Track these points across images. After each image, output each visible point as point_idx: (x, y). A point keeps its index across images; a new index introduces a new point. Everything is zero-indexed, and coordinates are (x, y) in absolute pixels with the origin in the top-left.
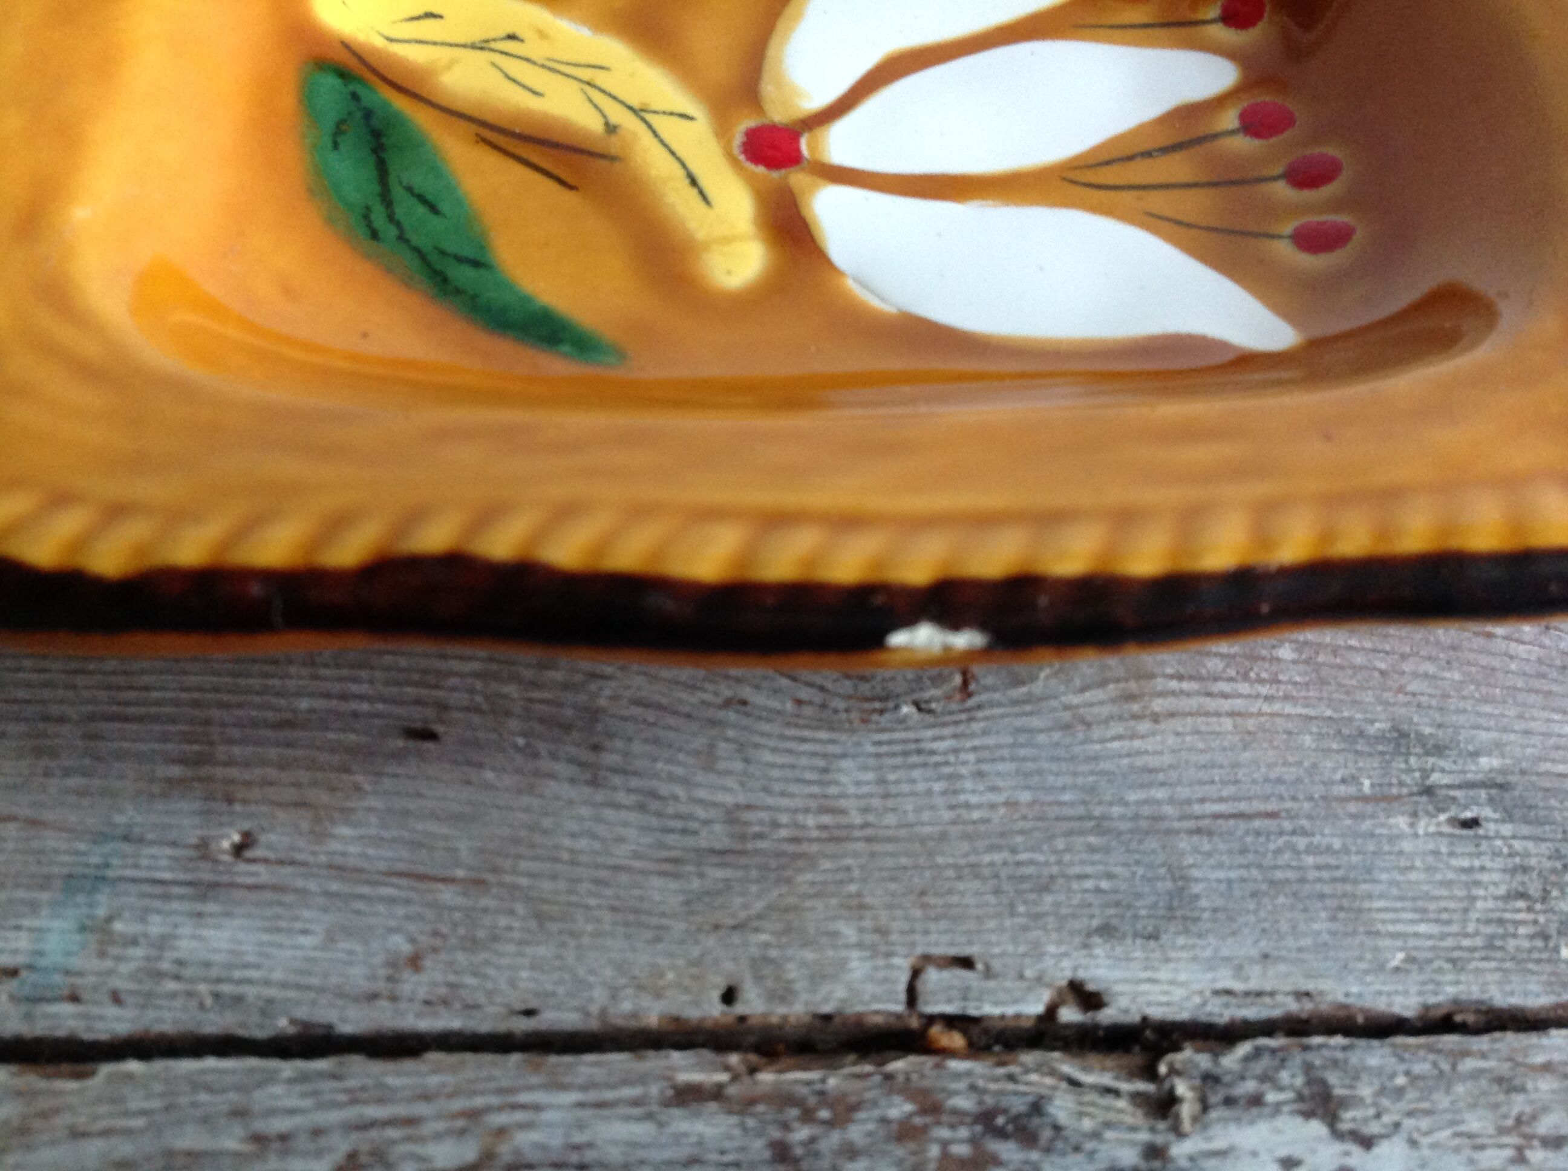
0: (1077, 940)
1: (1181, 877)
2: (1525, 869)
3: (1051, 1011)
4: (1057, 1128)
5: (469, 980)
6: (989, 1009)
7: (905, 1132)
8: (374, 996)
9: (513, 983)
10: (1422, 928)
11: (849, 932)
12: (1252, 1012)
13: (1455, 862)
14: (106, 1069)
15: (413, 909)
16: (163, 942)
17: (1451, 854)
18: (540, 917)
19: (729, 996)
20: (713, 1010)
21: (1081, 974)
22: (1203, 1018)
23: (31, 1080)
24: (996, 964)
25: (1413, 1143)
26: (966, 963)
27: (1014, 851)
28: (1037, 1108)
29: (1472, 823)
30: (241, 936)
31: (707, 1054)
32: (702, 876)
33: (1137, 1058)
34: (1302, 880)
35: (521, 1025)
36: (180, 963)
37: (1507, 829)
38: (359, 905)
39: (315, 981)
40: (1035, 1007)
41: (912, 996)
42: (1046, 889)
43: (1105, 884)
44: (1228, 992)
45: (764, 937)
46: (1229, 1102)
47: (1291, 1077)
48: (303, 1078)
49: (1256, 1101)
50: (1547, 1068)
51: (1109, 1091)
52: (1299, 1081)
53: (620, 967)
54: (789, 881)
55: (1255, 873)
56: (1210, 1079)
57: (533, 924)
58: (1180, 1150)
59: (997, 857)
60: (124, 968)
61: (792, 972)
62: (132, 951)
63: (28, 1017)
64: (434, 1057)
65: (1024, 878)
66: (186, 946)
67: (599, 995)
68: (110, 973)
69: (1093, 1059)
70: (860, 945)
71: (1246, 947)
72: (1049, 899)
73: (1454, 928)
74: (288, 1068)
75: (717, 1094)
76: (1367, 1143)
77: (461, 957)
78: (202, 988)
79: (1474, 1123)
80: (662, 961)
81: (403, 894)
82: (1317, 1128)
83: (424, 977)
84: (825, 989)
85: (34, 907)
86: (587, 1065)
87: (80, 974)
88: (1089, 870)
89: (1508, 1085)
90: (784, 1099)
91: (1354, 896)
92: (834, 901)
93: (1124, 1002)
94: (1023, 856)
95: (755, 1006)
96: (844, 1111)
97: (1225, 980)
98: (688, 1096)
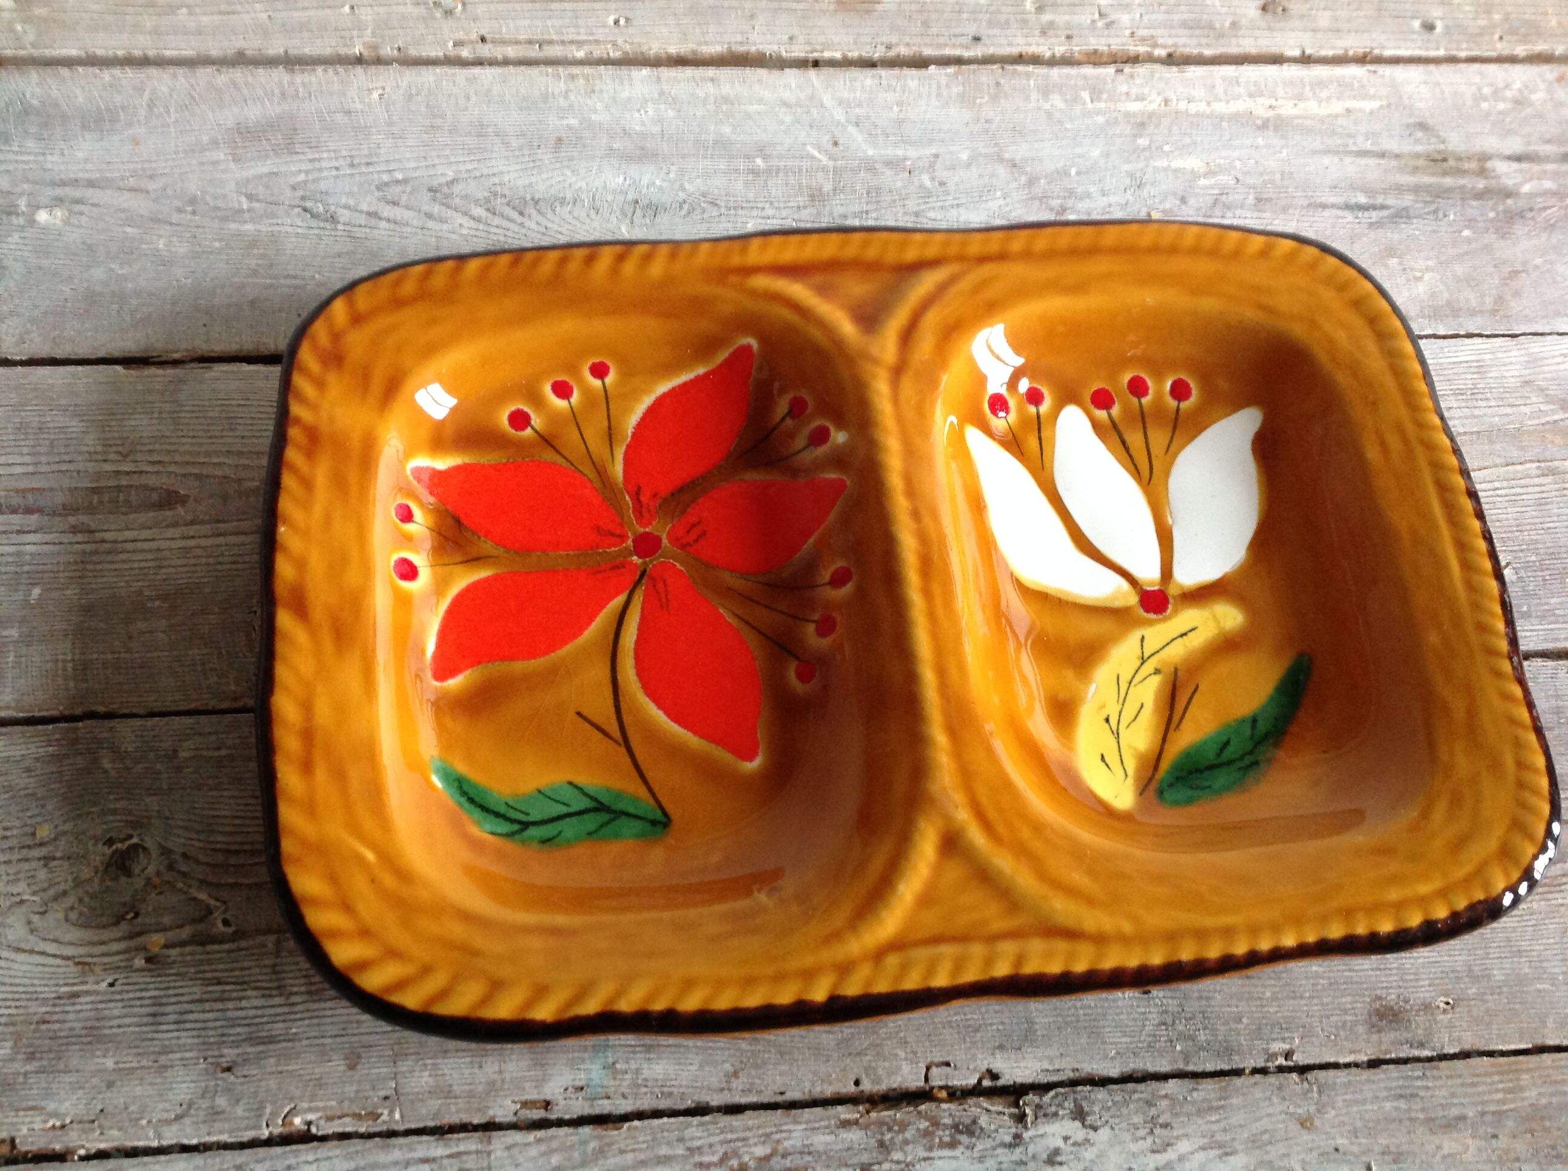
0: (990, 1052)
1: (1031, 1022)
2: (1166, 1012)
3: (980, 1081)
4: (982, 1129)
5: (757, 1081)
6: (956, 1083)
7: (926, 1133)
8: (722, 1090)
9: (774, 1082)
10: (1124, 1040)
11: (902, 1054)
12: (1055, 1078)
13: (1139, 1010)
14: (626, 1125)
15: (732, 1052)
16: (638, 1071)
17: (1138, 1006)
18: (781, 1054)
19: (857, 1083)
20: (851, 1089)
21: (991, 1066)
22: (1037, 1081)
23: (599, 1131)
24: (959, 1064)
25: (1112, 1128)
26: (948, 1064)
27: (965, 1014)
28: (974, 1122)
30: (667, 1067)
31: (850, 1107)
32: (842, 1032)
33: (1012, 1099)
34: (1078, 1021)
35: (779, 1099)
36: (645, 1080)
38: (710, 1051)
39: (699, 1084)
40: (973, 1081)
41: (927, 1079)
42: (977, 1030)
43: (1000, 1027)
44: (1047, 1070)
45: (868, 1058)
46: (1045, 1115)
47: (1069, 1105)
48: (701, 1124)
49: (1056, 1114)
50: (1166, 1096)
51: (1000, 1113)
52: (1072, 1105)
53: (815, 1073)
54: (877, 1033)
55: (1060, 1019)
56: (1039, 1107)
57: (779, 1057)
58: (1026, 1135)
59: (958, 1018)
60: (625, 1083)
61: (880, 1072)
62: (626, 1076)
63: (592, 1106)
64: (749, 1113)
65: (969, 1026)
66: (646, 1073)
67: (807, 1086)
68: (619, 1086)
69: (997, 1100)
70: (906, 1059)
71: (1053, 1052)
72: (979, 1035)
73: (1136, 1039)
74: (696, 1120)
75: (856, 1122)
76: (1095, 1129)
77: (753, 1072)
78: (657, 1090)
79: (1137, 1119)
80: (830, 1070)
81: (727, 1046)
82: (1077, 1124)
83: (740, 1080)
84: (893, 1078)
85: (583, 1060)
86: (806, 1114)
87: (607, 1087)
88: (995, 1021)
89: (1150, 1104)
90: (881, 1123)
91: (1098, 1027)
92: (895, 1041)
93: (1007, 1077)
94: (969, 1016)
95: (867, 1086)
96: (903, 1127)
97: (1046, 1065)
98: (845, 1124)
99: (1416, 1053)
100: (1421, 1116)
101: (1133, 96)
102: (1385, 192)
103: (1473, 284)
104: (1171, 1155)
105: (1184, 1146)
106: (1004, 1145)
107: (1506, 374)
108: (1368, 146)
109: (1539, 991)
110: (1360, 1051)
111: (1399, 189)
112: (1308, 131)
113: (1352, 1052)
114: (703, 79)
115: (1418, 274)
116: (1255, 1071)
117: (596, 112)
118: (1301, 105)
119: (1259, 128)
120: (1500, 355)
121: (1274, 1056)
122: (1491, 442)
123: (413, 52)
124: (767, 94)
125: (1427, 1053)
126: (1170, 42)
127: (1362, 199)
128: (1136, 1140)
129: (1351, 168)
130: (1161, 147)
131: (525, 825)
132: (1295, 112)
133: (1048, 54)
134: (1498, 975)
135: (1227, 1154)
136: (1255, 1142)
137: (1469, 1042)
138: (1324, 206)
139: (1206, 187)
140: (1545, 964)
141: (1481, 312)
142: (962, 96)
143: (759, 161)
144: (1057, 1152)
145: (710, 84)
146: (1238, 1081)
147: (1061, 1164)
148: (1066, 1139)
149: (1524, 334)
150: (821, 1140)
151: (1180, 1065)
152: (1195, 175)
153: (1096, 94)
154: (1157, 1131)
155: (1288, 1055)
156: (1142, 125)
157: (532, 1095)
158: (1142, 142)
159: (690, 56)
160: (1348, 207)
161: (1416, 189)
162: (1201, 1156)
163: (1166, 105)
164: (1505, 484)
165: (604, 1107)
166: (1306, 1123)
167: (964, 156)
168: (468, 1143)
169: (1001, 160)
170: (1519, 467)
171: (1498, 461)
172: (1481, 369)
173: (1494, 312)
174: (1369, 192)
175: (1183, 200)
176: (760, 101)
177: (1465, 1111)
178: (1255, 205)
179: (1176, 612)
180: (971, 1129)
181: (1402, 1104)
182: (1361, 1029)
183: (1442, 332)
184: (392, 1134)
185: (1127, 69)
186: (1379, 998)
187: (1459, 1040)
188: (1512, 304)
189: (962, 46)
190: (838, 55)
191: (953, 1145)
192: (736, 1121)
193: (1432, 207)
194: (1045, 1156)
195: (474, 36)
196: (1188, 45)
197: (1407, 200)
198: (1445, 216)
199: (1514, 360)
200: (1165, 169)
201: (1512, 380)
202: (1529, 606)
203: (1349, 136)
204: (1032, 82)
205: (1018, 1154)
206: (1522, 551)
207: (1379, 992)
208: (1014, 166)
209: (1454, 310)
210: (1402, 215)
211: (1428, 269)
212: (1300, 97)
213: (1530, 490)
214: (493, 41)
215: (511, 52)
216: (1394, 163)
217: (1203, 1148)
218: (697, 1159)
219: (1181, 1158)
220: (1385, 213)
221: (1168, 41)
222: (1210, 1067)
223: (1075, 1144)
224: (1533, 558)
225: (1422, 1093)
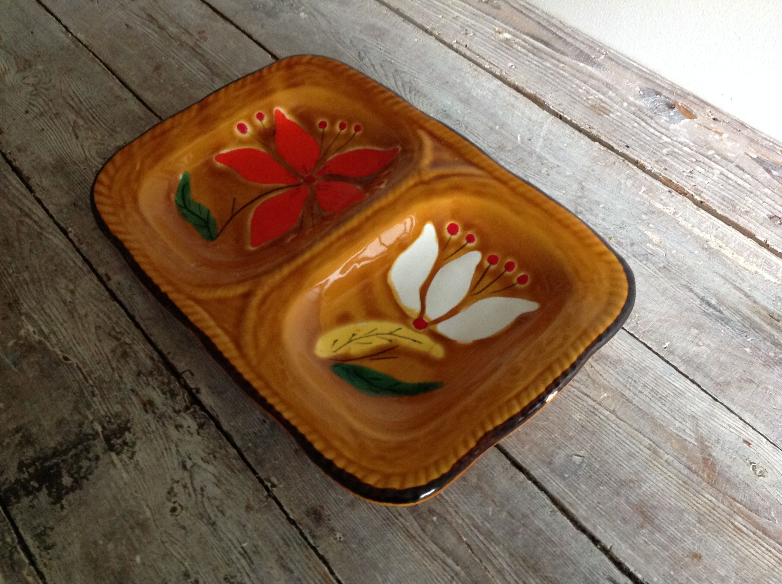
0: (206, 385)
3: (193, 388)
4: (176, 399)
5: (151, 326)
6: (188, 382)
7: (163, 383)
8: (142, 319)
9: (154, 331)
10: (240, 425)
11: (187, 360)
12: (210, 411)
13: (255, 423)
14: (115, 303)
16: (134, 294)
17: (257, 422)
18: (165, 327)
19: (169, 353)
20: (166, 353)
21: (201, 389)
22: (205, 406)
23: (110, 297)
24: (195, 378)
25: (203, 440)
26: (192, 375)
27: (215, 370)
28: (177, 395)
29: (265, 422)
30: (140, 301)
31: (159, 356)
33: (193, 402)
35: (149, 336)
36: (133, 298)
37: (267, 427)
40: (192, 386)
41: (184, 372)
42: (212, 377)
44: (211, 407)
45: (179, 351)
46: (194, 415)
47: (202, 420)
48: (127, 320)
49: (195, 418)
50: (227, 451)
51: (185, 401)
52: (203, 422)
56: (196, 412)
58: (182, 414)
60: (128, 294)
61: (177, 357)
62: (131, 293)
64: (139, 331)
65: (211, 373)
67: (159, 340)
69: (189, 397)
70: (186, 362)
71: (220, 405)
72: (210, 378)
73: (243, 429)
74: (128, 318)
75: (154, 361)
76: (199, 434)
77: (154, 323)
78: (131, 302)
79: (211, 446)
80: (168, 344)
82: (196, 427)
83: (148, 322)
84: (178, 363)
85: (129, 279)
86: (148, 346)
87: (124, 290)
89: (220, 447)
90: (158, 368)
91: (239, 413)
93: (201, 396)
95: (169, 357)
96: (161, 375)
97: (213, 405)
98: (152, 359)
99: (309, 537)
100: (281, 553)
101: (663, 202)
102: (729, 308)
103: (723, 367)
104: (204, 465)
105: (210, 468)
106: (174, 408)
107: (688, 406)
108: (747, 289)
109: (375, 577)
110: (293, 513)
111: (737, 312)
112: (725, 264)
113: (291, 510)
114: (514, 96)
115: (701, 344)
116: (259, 478)
117: (469, 82)
118: (736, 255)
119: (703, 248)
120: (697, 399)
121: (270, 481)
122: (643, 417)
123: (441, 37)
124: (528, 112)
125: (311, 541)
126: (707, 197)
127: (714, 302)
128: (203, 450)
129: (725, 289)
130: (649, 223)
131: (185, 207)
132: (730, 256)
133: (649, 168)
134: (369, 554)
135: (217, 485)
136: (228, 493)
137: (329, 556)
138: (691, 290)
139: (648, 248)
140: (390, 573)
141: (712, 379)
142: (595, 157)
143: (497, 127)
144: (181, 426)
145: (514, 98)
146: (250, 473)
147: (178, 431)
148: (189, 427)
149: (722, 404)
150: (142, 355)
151: (243, 449)
152: (650, 241)
153: (649, 190)
154: (211, 456)
155: (274, 486)
156: (653, 212)
157: (110, 274)
158: (644, 217)
159: (521, 89)
160: (702, 299)
161: (745, 318)
162: (210, 476)
163: (673, 214)
164: (625, 434)
165: (118, 293)
166: (248, 508)
167: (568, 173)
168: (86, 268)
169: (580, 183)
170: (642, 436)
171: (635, 425)
172: (679, 394)
173: (718, 384)
174: (721, 302)
175: (632, 244)
176: (523, 113)
177: (295, 571)
178: (660, 268)
179: (423, 333)
180: (173, 395)
181: (281, 542)
182: (303, 508)
183: (681, 369)
184: (78, 250)
185: (674, 193)
186: (322, 508)
187: (326, 552)
188: (732, 389)
189: (618, 144)
190: (569, 119)
191: (164, 393)
192: (133, 328)
193: (744, 329)
194: (177, 423)
195: (464, 44)
196: (714, 205)
197: (736, 318)
198: (746, 336)
199: (700, 405)
200: (640, 231)
201: (688, 410)
202: (569, 477)
203: (742, 279)
204: (628, 172)
205: (173, 415)
206: (596, 459)
207: (325, 506)
208: (582, 189)
209: (699, 368)
210: (726, 321)
211: (708, 346)
212: (740, 253)
213: (634, 446)
214: (468, 49)
215: (468, 53)
216: (750, 303)
217: (214, 475)
218: (115, 326)
219: (205, 470)
220: (717, 313)
221: (706, 197)
222: (249, 460)
223: (189, 431)
224: (597, 466)
225: (292, 549)
